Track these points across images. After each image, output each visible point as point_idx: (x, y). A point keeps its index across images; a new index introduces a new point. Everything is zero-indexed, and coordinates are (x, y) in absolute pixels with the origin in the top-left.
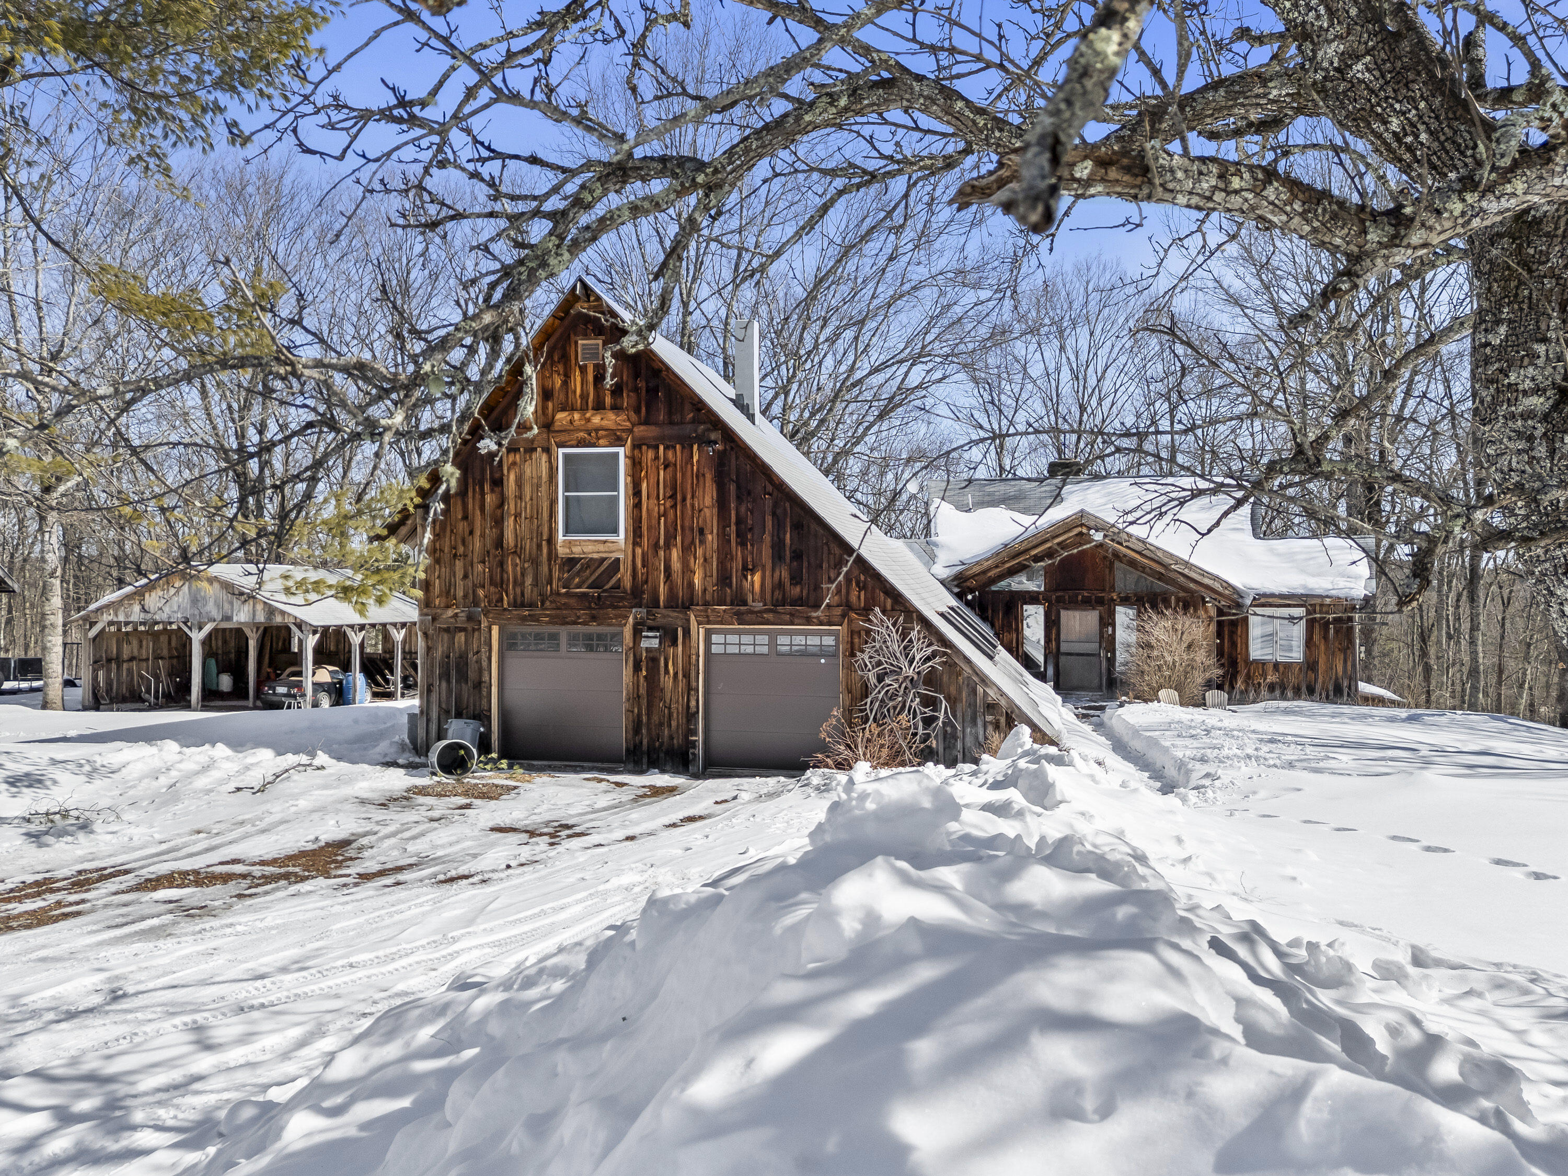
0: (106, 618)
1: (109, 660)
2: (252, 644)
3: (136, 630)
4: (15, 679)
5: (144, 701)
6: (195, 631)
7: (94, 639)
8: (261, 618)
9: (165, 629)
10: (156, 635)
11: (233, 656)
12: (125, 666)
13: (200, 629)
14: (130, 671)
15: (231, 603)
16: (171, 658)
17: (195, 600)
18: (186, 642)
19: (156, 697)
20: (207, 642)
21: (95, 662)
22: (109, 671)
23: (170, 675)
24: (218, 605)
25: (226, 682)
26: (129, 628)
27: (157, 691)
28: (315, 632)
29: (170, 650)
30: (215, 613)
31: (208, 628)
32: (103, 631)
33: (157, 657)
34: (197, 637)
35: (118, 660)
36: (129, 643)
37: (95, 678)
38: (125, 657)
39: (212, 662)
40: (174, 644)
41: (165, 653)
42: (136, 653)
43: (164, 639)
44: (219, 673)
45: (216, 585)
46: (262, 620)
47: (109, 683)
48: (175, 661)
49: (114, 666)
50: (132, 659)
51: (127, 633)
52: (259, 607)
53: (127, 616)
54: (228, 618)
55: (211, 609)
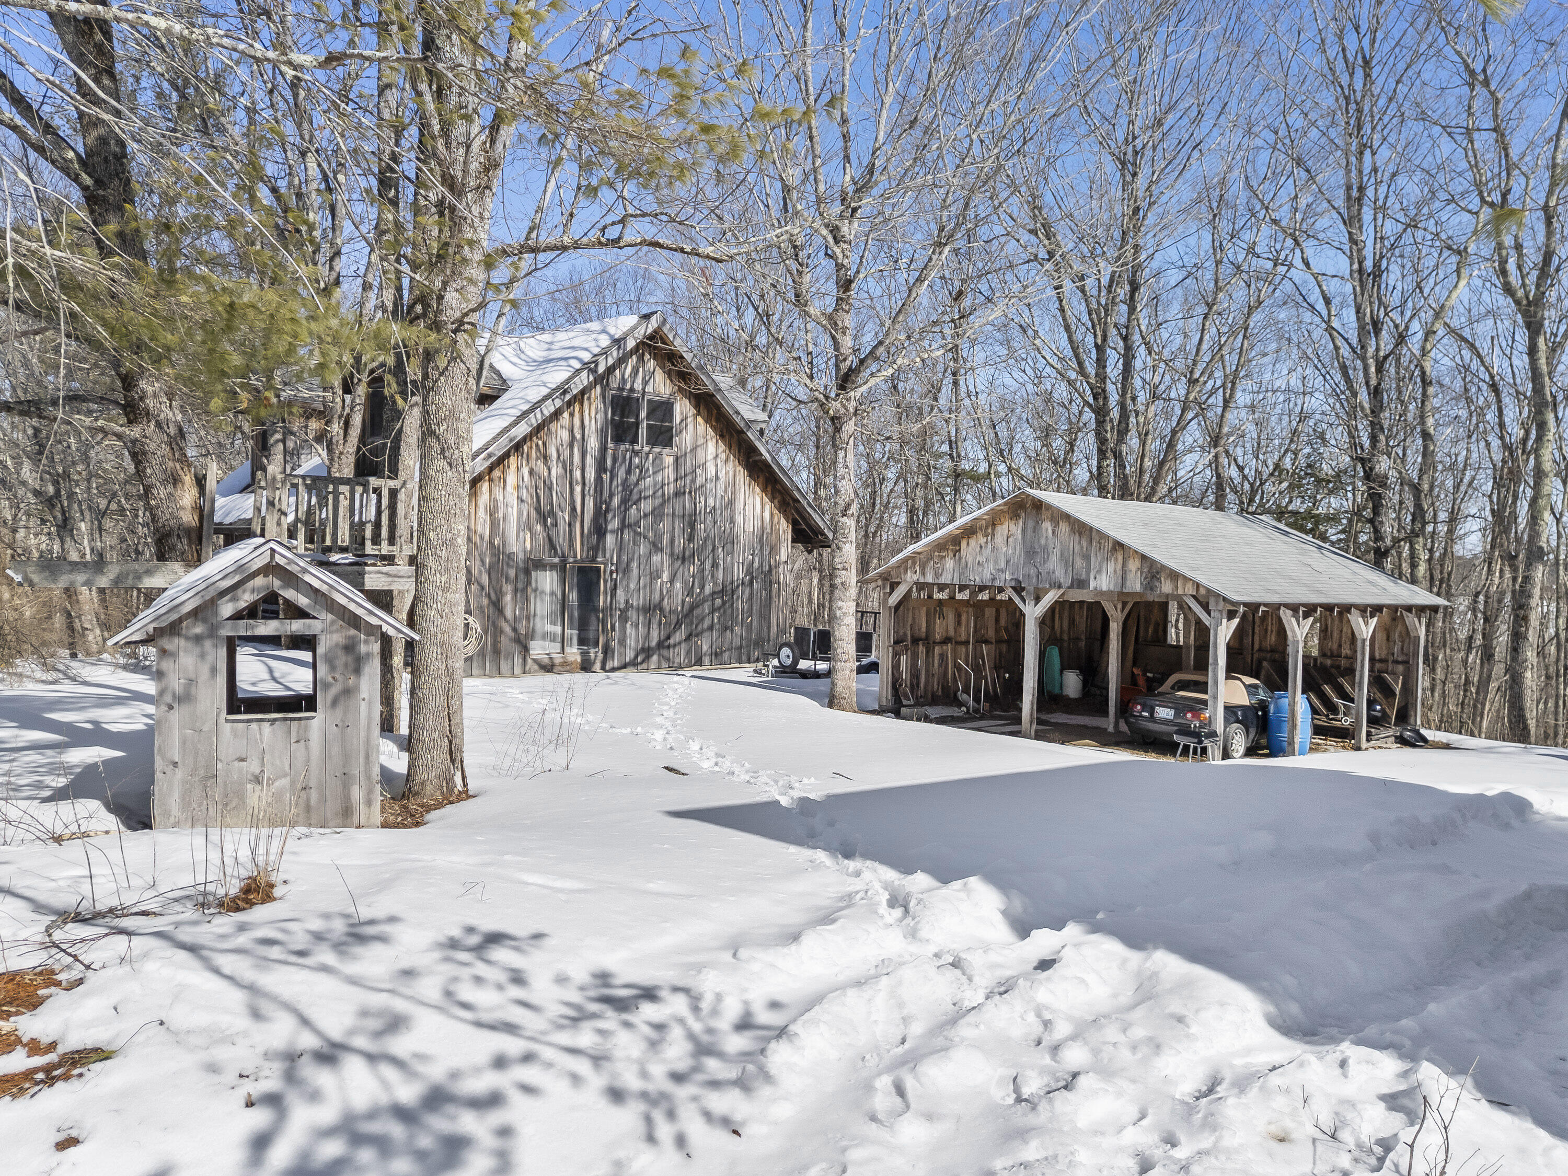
0: (911, 577)
1: (915, 641)
2: (1115, 628)
3: (952, 597)
4: (814, 658)
5: (960, 704)
6: (1030, 603)
7: (897, 607)
8: (1135, 584)
9: (992, 599)
10: (979, 607)
11: (1082, 644)
12: (937, 650)
13: (1038, 599)
14: (943, 656)
15: (1087, 558)
16: (999, 641)
17: (1031, 553)
18: (1018, 620)
19: (977, 700)
20: (1046, 622)
21: (896, 642)
22: (915, 657)
23: (997, 667)
24: (1067, 562)
25: (1072, 683)
26: (943, 596)
27: (977, 690)
28: (1231, 615)
29: (997, 631)
30: (1060, 575)
31: (1050, 598)
32: (907, 595)
33: (981, 640)
34: (1033, 612)
35: (928, 641)
36: (942, 616)
37: (896, 666)
38: (938, 637)
39: (1054, 653)
40: (1003, 622)
41: (991, 634)
42: (952, 633)
43: (989, 612)
44: (1062, 671)
45: (1064, 527)
46: (1138, 588)
47: (915, 674)
48: (1004, 647)
49: (922, 649)
50: (946, 640)
51: (940, 601)
52: (1134, 565)
53: (937, 575)
54: (1081, 583)
55: (1054, 566)
